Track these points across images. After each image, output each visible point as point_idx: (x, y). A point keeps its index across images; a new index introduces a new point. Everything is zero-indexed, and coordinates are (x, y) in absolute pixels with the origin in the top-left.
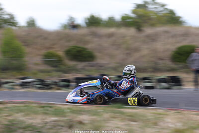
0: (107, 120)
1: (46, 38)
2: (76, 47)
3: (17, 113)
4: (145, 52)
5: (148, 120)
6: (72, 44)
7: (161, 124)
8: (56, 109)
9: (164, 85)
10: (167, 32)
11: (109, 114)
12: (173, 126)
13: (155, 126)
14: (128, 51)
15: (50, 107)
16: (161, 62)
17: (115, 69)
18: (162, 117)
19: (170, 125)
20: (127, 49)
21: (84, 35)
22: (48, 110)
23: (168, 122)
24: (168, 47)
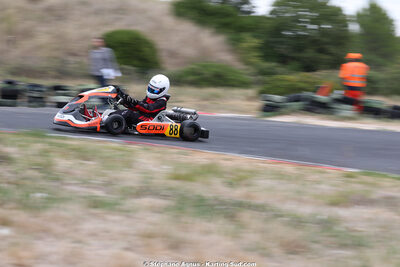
16: (72, 59)
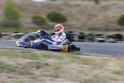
0: (67, 63)
1: (34, 6)
2: (54, 13)
3: (4, 56)
4: (100, 17)
5: (97, 64)
6: (52, 11)
7: (105, 67)
8: (32, 54)
9: (112, 40)
10: (115, 4)
11: (69, 59)
12: (113, 68)
13: (101, 69)
14: (89, 17)
15: (29, 53)
17: (80, 28)
18: (107, 62)
19: (112, 68)
20: (88, 15)
21: (60, 5)
22: (26, 55)
23: (110, 66)
24: (116, 14)
